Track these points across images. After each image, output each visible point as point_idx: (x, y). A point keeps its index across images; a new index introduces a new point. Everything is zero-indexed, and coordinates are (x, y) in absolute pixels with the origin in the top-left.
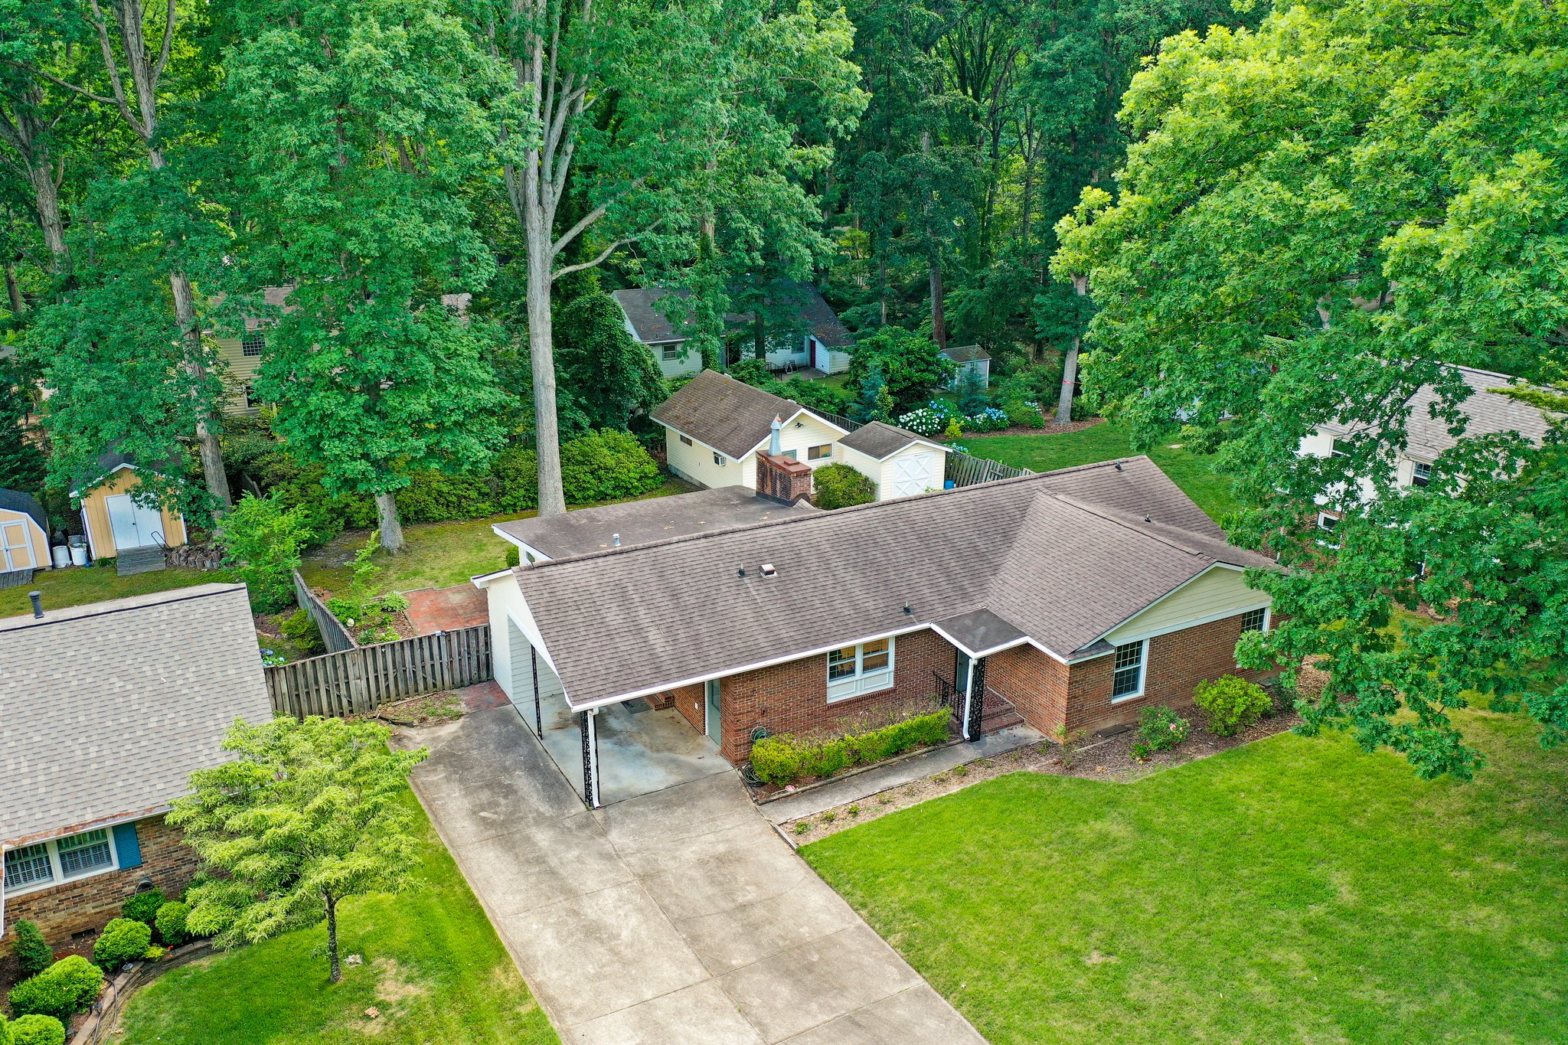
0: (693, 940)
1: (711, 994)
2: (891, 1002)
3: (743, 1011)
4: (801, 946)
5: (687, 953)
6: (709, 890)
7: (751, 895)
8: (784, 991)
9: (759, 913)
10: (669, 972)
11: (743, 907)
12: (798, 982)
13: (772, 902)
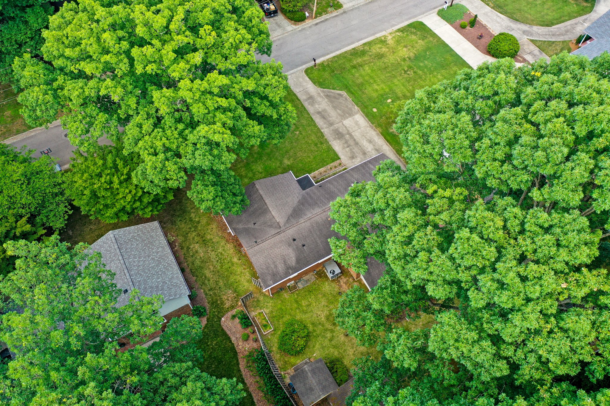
0: (355, 140)
1: (351, 131)
2: (326, 128)
3: (346, 127)
4: (339, 138)
5: (355, 137)
6: (354, 150)
7: (347, 149)
8: (341, 130)
9: (346, 145)
10: (357, 134)
11: (348, 147)
12: (339, 132)
13: (344, 148)
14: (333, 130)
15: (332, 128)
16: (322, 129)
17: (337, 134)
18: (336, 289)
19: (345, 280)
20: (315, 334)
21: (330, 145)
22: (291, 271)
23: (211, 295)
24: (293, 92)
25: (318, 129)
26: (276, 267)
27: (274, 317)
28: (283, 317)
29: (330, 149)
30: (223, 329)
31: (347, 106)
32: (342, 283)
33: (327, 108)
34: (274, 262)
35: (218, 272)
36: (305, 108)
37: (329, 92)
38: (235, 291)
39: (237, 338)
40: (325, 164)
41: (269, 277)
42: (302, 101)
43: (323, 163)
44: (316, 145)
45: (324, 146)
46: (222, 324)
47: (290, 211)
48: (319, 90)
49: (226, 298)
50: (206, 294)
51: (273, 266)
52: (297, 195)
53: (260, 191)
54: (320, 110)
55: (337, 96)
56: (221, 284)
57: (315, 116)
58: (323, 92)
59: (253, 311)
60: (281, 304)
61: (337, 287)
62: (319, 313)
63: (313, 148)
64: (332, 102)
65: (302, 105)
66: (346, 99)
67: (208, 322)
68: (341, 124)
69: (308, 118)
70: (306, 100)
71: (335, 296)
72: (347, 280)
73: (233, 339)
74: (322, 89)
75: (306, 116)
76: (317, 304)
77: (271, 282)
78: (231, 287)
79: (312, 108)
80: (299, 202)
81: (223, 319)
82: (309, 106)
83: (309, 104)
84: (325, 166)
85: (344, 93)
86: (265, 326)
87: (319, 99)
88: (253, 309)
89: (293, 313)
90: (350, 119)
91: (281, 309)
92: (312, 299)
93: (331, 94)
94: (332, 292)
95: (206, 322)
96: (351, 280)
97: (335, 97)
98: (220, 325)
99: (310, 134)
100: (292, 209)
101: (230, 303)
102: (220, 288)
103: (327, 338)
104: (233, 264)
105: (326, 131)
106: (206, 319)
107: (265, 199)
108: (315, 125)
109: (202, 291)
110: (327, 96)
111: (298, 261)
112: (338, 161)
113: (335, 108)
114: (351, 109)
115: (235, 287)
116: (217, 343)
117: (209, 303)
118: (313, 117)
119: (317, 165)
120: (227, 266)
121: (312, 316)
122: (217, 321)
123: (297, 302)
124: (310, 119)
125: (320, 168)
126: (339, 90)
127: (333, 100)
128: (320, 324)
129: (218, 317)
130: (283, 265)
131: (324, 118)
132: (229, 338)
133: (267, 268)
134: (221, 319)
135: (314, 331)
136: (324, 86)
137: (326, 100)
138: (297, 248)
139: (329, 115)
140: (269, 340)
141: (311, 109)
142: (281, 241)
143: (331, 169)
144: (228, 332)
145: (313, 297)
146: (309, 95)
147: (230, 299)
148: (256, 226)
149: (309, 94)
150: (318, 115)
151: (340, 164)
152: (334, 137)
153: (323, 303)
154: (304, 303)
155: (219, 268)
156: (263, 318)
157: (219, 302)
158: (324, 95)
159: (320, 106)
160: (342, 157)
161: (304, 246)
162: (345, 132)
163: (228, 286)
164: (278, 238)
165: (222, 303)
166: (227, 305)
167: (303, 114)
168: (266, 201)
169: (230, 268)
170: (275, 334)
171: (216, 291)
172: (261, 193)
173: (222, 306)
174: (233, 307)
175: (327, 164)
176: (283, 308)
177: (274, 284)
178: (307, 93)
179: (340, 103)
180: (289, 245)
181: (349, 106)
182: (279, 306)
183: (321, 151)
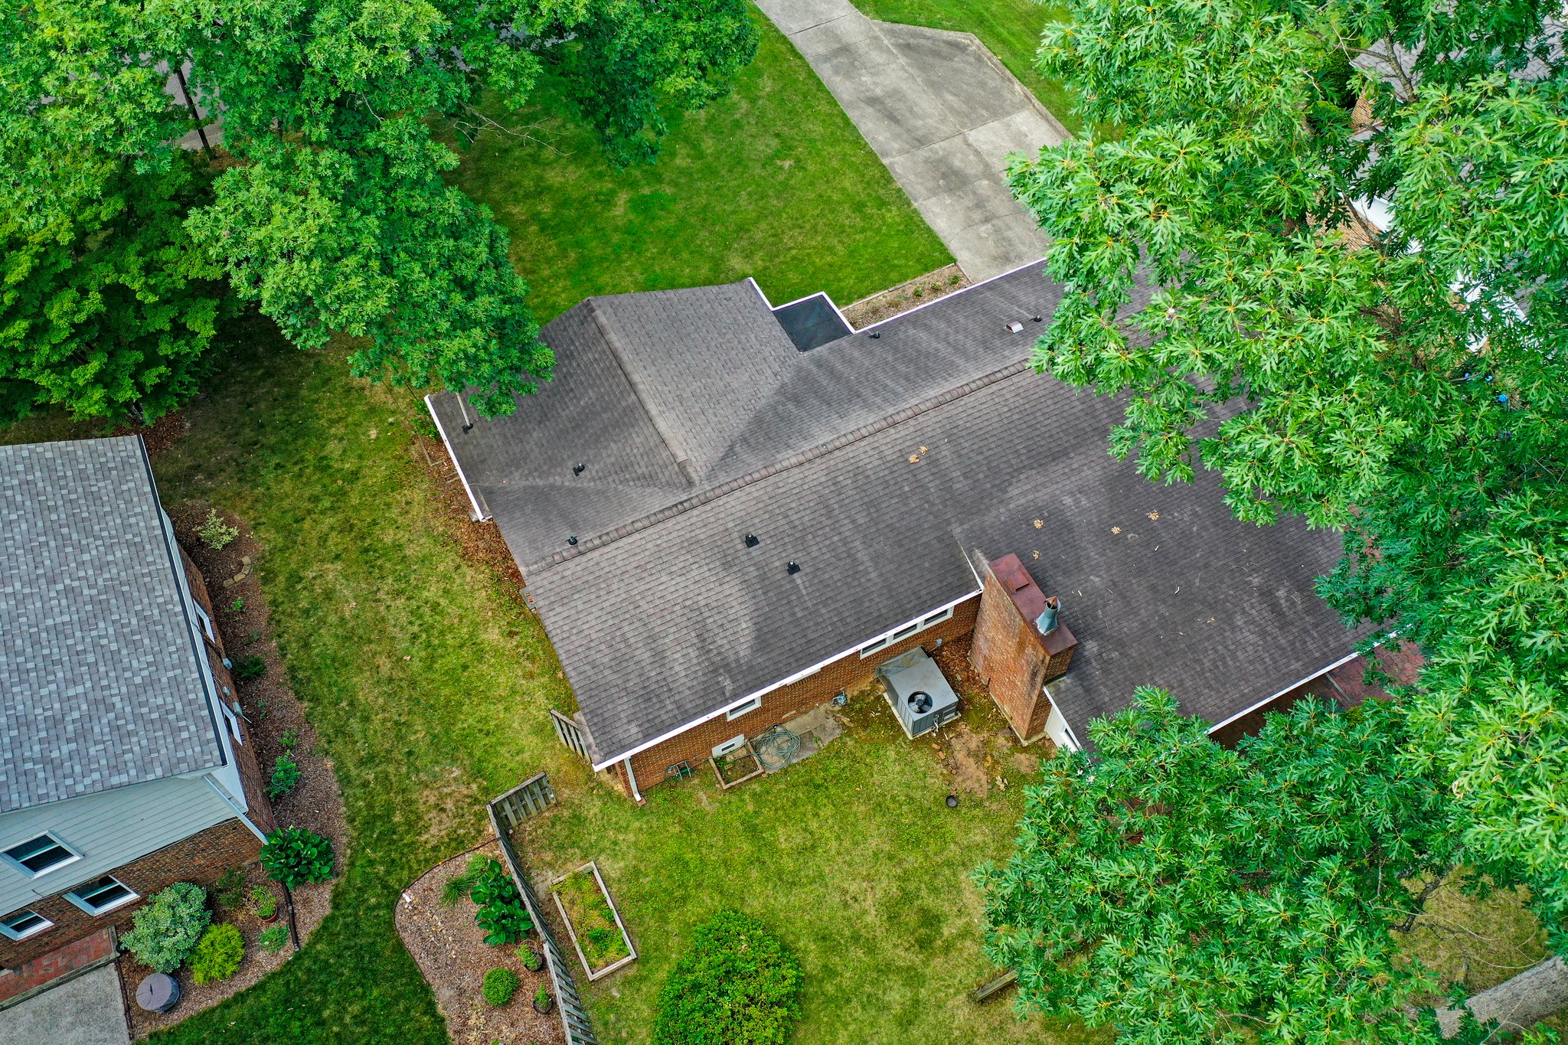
4: (950, 191)
7: (984, 229)
11: (986, 220)
12: (950, 168)
14: (926, 161)
15: (923, 153)
16: (886, 154)
17: (944, 176)
18: (936, 783)
19: (974, 742)
20: (830, 988)
21: (915, 211)
22: (728, 685)
23: (365, 784)
24: (777, 31)
25: (871, 153)
26: (659, 657)
27: (643, 898)
28: (684, 900)
29: (914, 225)
30: (400, 947)
31: (982, 84)
32: (960, 756)
33: (904, 86)
34: (653, 638)
35: (413, 684)
36: (819, 83)
37: (914, 35)
38: (477, 773)
39: (461, 992)
40: (893, 275)
41: (624, 708)
42: (809, 59)
43: (885, 273)
44: (859, 207)
45: (892, 215)
46: (400, 919)
47: (737, 422)
48: (878, 26)
49: (432, 800)
50: (346, 781)
51: (646, 656)
52: (776, 367)
53: (613, 337)
54: (879, 92)
55: (945, 50)
56: (419, 735)
57: (857, 113)
58: (892, 33)
59: (551, 866)
60: (679, 837)
61: (940, 769)
62: (853, 888)
63: (847, 217)
64: (923, 68)
65: (811, 74)
66: (979, 59)
67: (336, 906)
68: (958, 140)
69: (831, 115)
70: (826, 59)
71: (927, 814)
72: (985, 743)
73: (444, 995)
74: (887, 25)
75: (824, 108)
76: (847, 844)
77: (634, 729)
78: (462, 754)
79: (848, 84)
80: (782, 390)
81: (407, 898)
82: (838, 79)
83: (837, 72)
84: (894, 283)
85: (972, 40)
86: (600, 939)
87: (876, 56)
88: (548, 856)
89: (732, 881)
90: (996, 125)
91: (678, 859)
92: (823, 821)
93: (923, 41)
94: (918, 795)
95: (328, 911)
96: (1001, 740)
97: (936, 54)
98: (390, 924)
99: (836, 171)
100: (747, 417)
101: (449, 823)
102: (410, 753)
103: (885, 1008)
104: (480, 655)
105: (901, 165)
106: (328, 895)
107: (629, 368)
108: (858, 141)
109: (330, 764)
110: (907, 48)
111: (762, 640)
112: (947, 271)
113: (935, 86)
114: (996, 93)
115: (478, 753)
116: (365, 1010)
117: (351, 820)
118: (853, 115)
119: (861, 281)
120: (452, 661)
121: (820, 901)
122: (378, 906)
123: (752, 831)
124: (838, 120)
125: (875, 290)
126: (953, 28)
127: (929, 60)
128: (856, 938)
129: (385, 887)
130: (693, 653)
131: (892, 118)
132: (426, 989)
133: (619, 663)
134: (398, 895)
135: (830, 972)
136: (893, 16)
137: (902, 60)
138: (763, 578)
139: (911, 111)
140: (611, 1006)
141: (842, 88)
142: (690, 545)
143: (917, 295)
144: (425, 963)
145: (827, 811)
146: (839, 41)
147: (449, 805)
148: (585, 481)
149: (837, 38)
150: (870, 110)
151: (955, 281)
152: (931, 184)
153: (873, 843)
154: (786, 838)
155: (417, 666)
156: (591, 899)
157: (397, 818)
158: (898, 46)
159: (880, 79)
160: (963, 256)
161: (793, 569)
162: (973, 169)
163: (446, 746)
164: (676, 528)
165: (414, 824)
166: (435, 832)
167: (814, 103)
168: (636, 378)
169: (465, 667)
170: (643, 979)
171: (391, 769)
172: (617, 345)
173: (408, 839)
174: (458, 844)
175: (903, 278)
176: (688, 856)
177: (647, 737)
178: (830, 34)
179: (956, 71)
180: (727, 565)
181: (991, 84)
182: (672, 847)
183: (878, 231)
